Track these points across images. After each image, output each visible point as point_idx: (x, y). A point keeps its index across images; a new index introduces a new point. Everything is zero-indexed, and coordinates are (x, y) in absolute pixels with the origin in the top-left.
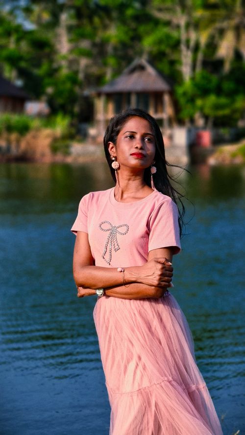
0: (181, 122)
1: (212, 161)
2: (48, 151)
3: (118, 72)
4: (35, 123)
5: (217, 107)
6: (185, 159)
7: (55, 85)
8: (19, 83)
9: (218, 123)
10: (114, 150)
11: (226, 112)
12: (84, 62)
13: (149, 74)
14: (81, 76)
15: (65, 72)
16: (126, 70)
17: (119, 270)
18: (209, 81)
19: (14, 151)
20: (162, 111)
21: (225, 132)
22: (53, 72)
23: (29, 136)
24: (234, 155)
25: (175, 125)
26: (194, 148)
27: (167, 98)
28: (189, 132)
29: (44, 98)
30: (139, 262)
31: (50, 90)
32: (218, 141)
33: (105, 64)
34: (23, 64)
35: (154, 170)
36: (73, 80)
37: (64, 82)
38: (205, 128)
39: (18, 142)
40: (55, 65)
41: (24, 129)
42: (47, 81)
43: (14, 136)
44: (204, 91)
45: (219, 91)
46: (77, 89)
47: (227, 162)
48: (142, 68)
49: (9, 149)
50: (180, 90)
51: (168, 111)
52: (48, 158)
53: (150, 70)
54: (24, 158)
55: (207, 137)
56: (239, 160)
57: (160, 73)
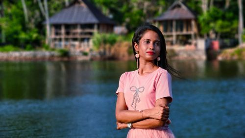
0: (201, 36)
1: (220, 58)
2: (126, 54)
3: (165, 9)
4: (119, 38)
5: (222, 27)
6: (204, 57)
7: (130, 17)
8: (111, 16)
9: (223, 36)
10: (137, 47)
11: (228, 30)
12: (146, 4)
13: (183, 10)
14: (145, 12)
15: (135, 9)
16: (170, 8)
17: (140, 111)
18: (218, 13)
19: (108, 54)
20: (191, 30)
21: (227, 41)
22: (129, 10)
23: (116, 46)
24: (233, 55)
25: (198, 38)
26: (209, 51)
27: (193, 23)
28: (206, 41)
29: (124, 24)
30: (151, 107)
31: (127, 20)
32: (223, 47)
33: (158, 5)
34: (113, 6)
35: (159, 59)
36: (141, 14)
37: (135, 15)
38: (215, 39)
39: (110, 49)
40: (130, 6)
41: (113, 42)
42: (126, 14)
43: (108, 46)
44: (215, 19)
45: (224, 18)
46: (142, 19)
47: (229, 58)
48: (179, 6)
49: (105, 53)
50: (201, 18)
51: (194, 30)
52: (126, 58)
53: (184, 7)
54: (113, 58)
55: (216, 45)
56: (236, 57)
57: (189, 9)
